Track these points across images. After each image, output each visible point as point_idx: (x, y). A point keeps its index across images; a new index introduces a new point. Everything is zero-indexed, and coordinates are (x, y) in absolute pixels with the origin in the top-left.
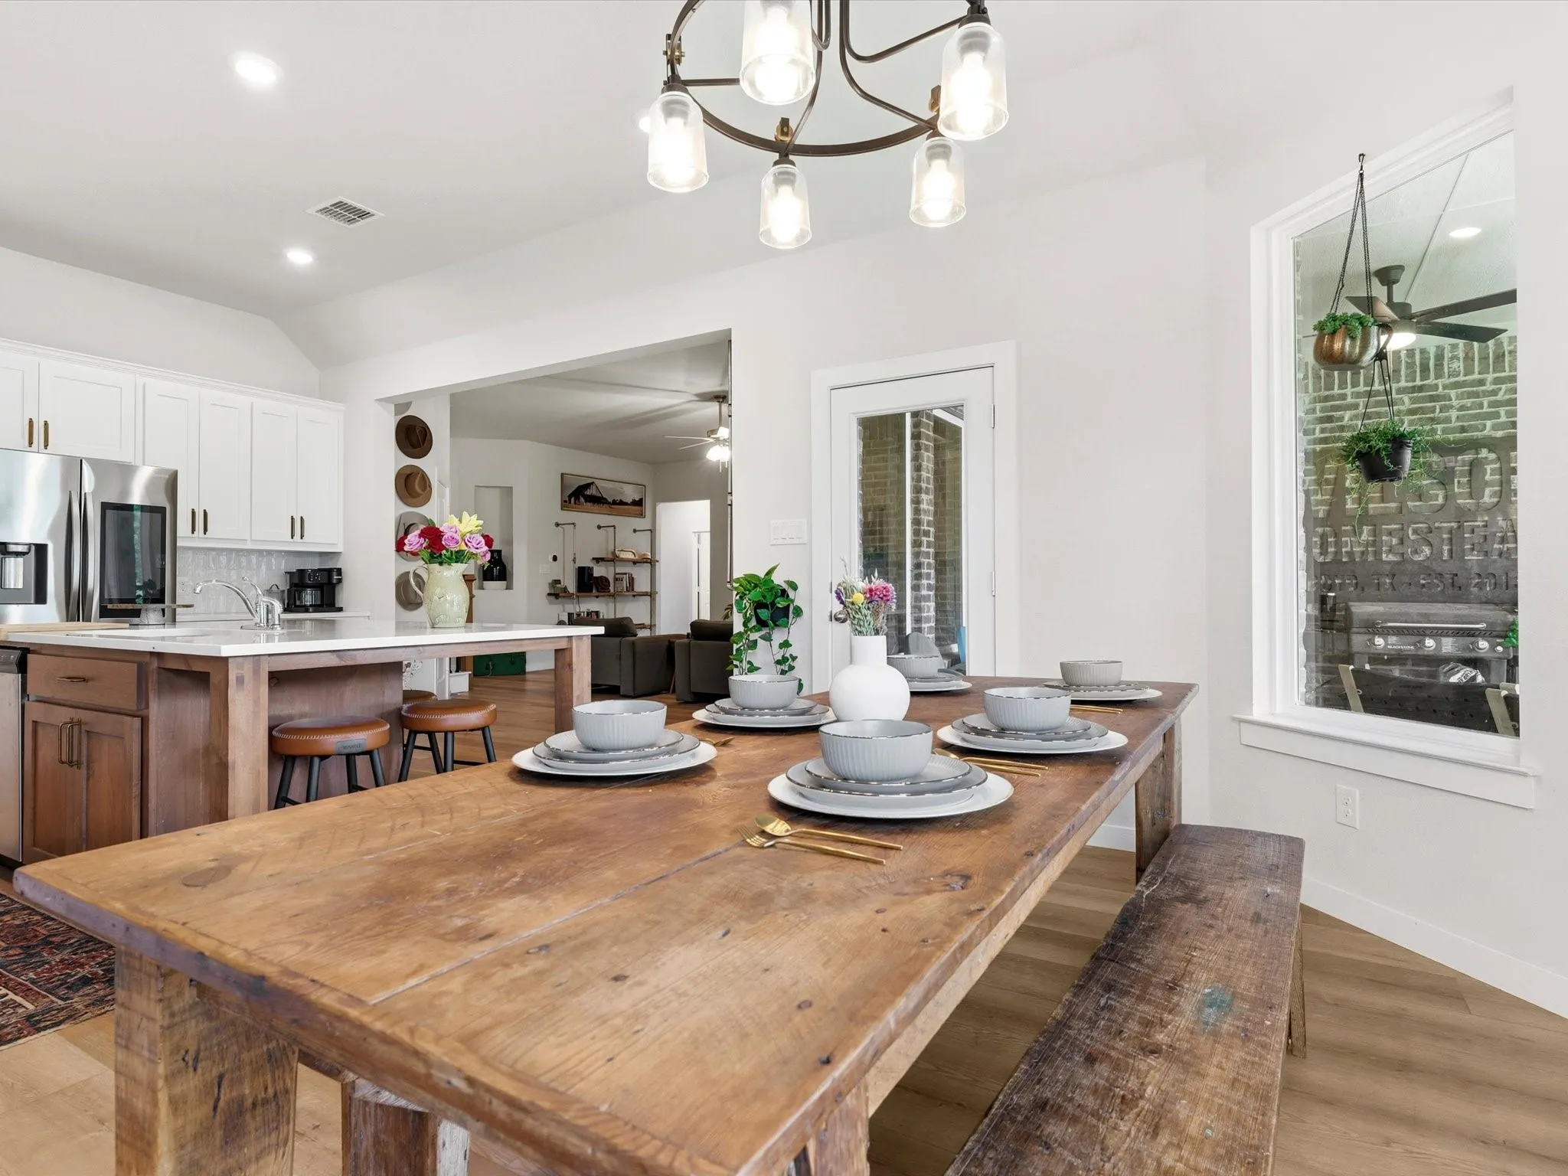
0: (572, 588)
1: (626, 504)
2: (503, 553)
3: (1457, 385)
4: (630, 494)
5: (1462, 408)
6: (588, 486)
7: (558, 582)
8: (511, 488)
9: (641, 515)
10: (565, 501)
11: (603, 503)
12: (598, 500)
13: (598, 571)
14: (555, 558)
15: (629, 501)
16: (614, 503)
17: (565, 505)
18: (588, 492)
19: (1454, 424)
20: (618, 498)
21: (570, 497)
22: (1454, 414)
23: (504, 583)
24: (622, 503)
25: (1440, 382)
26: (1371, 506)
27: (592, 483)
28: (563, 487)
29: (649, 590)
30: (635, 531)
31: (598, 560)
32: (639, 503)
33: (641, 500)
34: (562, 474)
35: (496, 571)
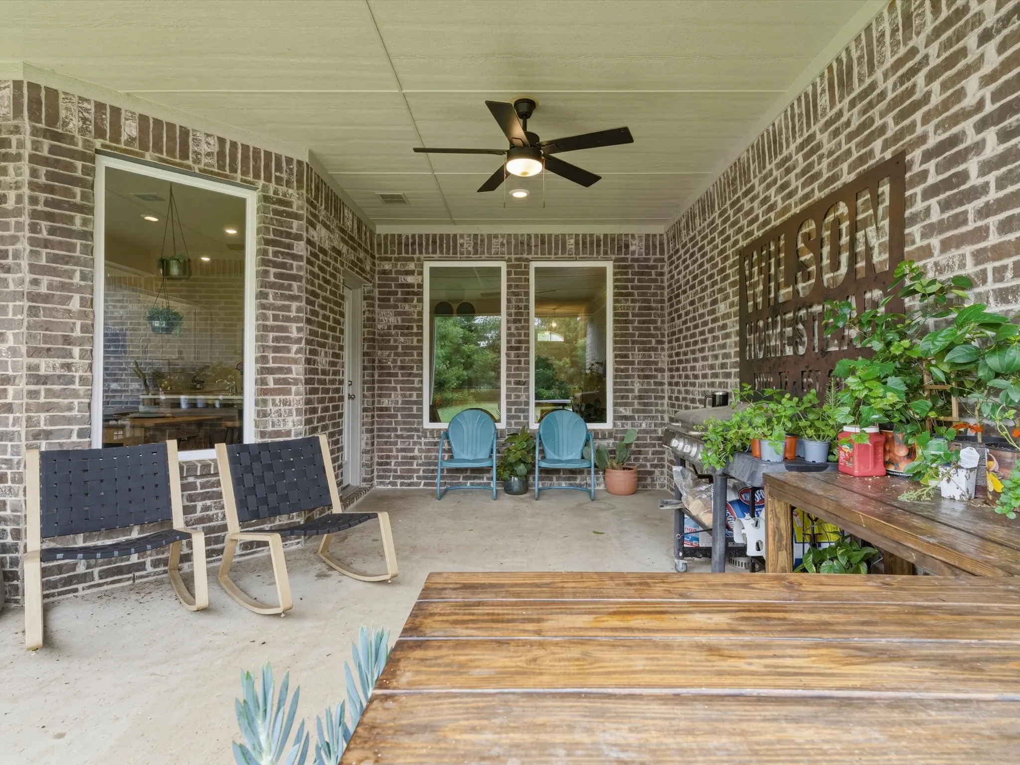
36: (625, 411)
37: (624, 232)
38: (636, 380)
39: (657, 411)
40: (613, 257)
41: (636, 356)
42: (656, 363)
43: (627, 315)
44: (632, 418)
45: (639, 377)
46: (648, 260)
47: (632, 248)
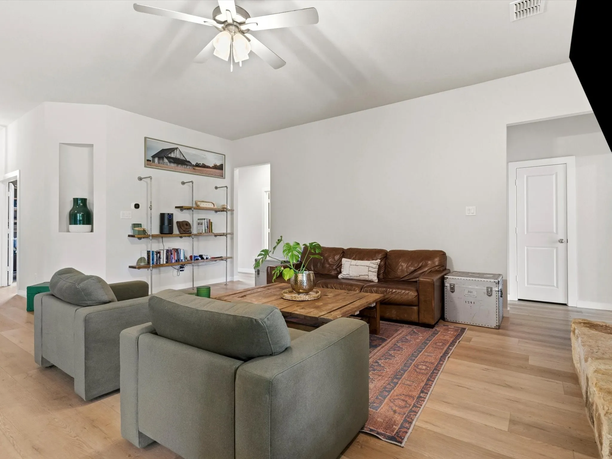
0: (156, 230)
1: (208, 167)
2: (88, 201)
4: (211, 160)
6: (172, 150)
7: (139, 225)
8: (93, 145)
9: (222, 176)
10: (148, 160)
11: (187, 165)
12: (181, 162)
13: (179, 217)
14: (137, 206)
15: (211, 165)
16: (198, 165)
17: (149, 162)
18: (172, 155)
20: (201, 162)
21: (154, 157)
23: (88, 227)
24: (204, 166)
27: (177, 148)
28: (147, 148)
29: (225, 232)
30: (216, 188)
31: (181, 208)
32: (220, 168)
33: (222, 165)
34: (145, 138)
35: (79, 216)
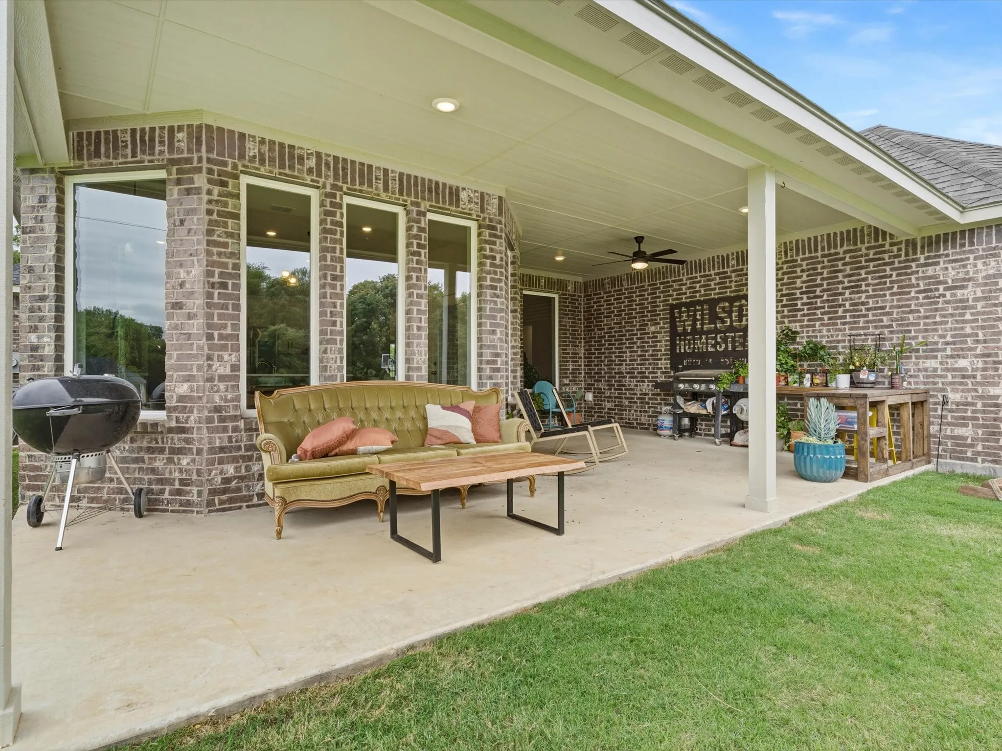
3: (734, 271)
5: (736, 282)
19: (734, 288)
22: (733, 284)
25: (729, 270)
26: (705, 326)
36: (566, 381)
37: (565, 279)
38: (570, 363)
39: (579, 381)
40: (561, 292)
41: (570, 350)
42: (578, 354)
43: (566, 326)
44: (568, 385)
45: (572, 362)
46: (574, 296)
47: (569, 288)
